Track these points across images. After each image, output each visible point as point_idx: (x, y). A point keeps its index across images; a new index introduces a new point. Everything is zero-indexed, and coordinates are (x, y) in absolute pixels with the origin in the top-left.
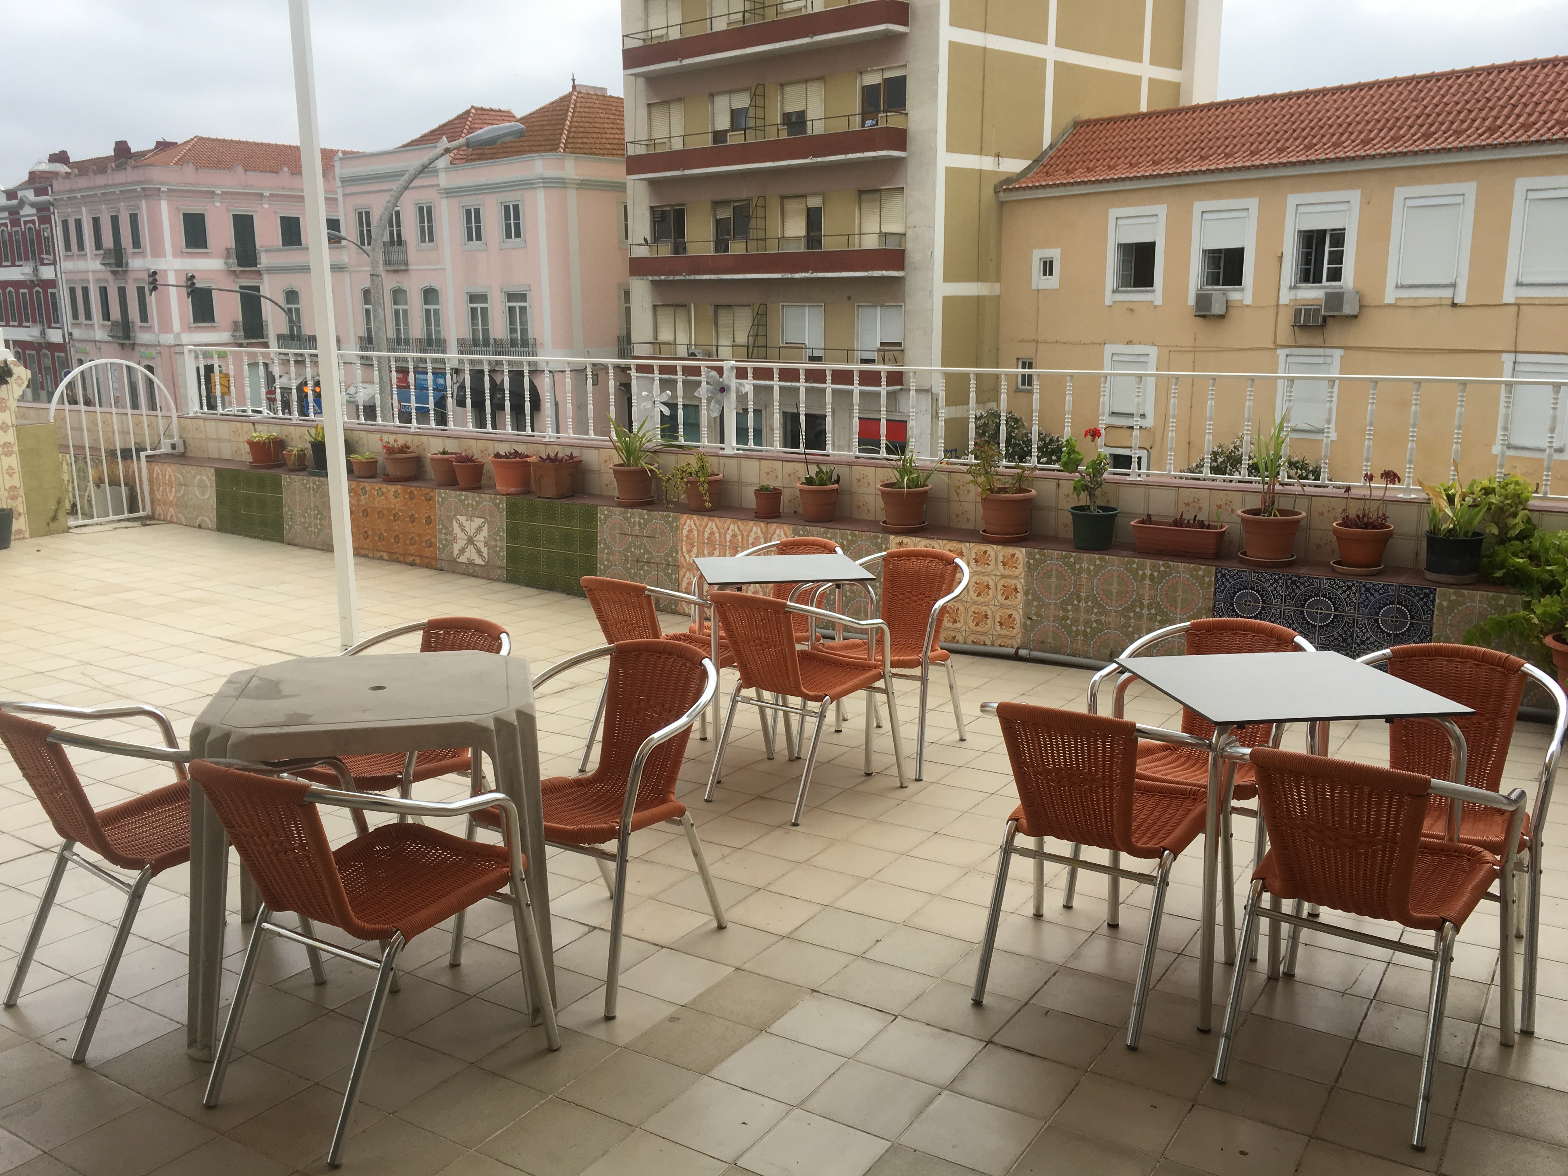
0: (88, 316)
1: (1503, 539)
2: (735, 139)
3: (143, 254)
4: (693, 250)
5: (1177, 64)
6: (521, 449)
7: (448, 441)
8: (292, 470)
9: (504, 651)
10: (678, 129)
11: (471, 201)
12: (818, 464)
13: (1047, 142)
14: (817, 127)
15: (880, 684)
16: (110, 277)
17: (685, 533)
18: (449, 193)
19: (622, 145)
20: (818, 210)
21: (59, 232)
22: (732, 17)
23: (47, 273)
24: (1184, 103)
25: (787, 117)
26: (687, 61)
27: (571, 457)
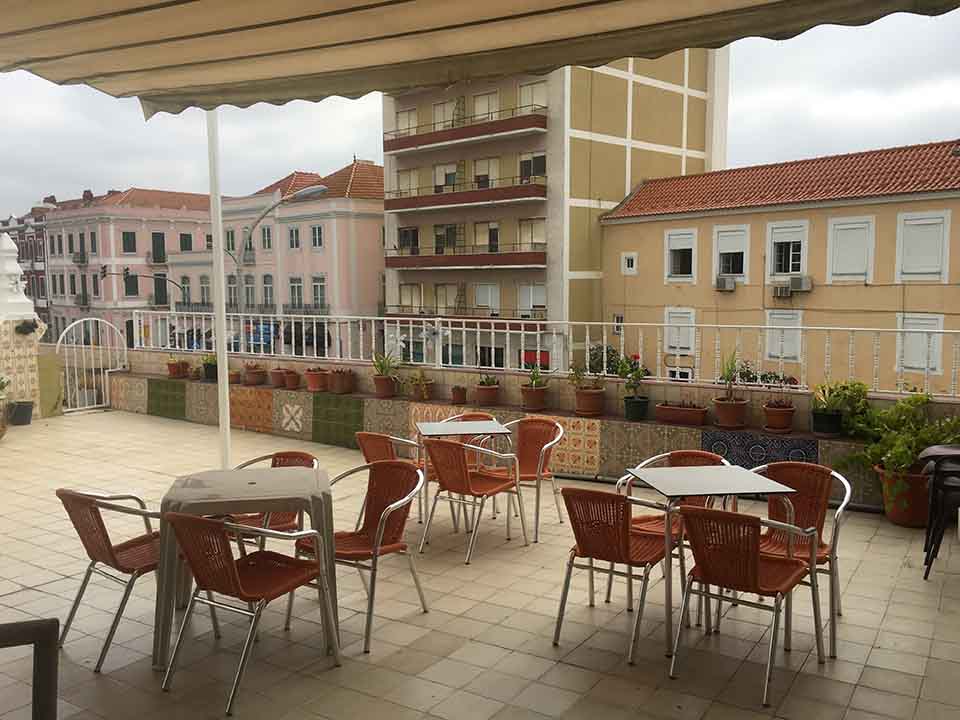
0: (63, 292)
1: (853, 414)
2: (448, 190)
3: (97, 256)
4: (423, 253)
5: (703, 149)
6: (322, 366)
7: (281, 363)
8: (192, 380)
9: (315, 466)
10: (414, 184)
11: (294, 225)
12: (486, 374)
13: (627, 194)
14: (495, 184)
15: (514, 489)
16: (77, 269)
17: (413, 412)
18: (281, 220)
19: (382, 193)
20: (496, 230)
21: (48, 243)
22: (447, 123)
23: (39, 266)
24: (707, 171)
25: (478, 178)
26: (420, 148)
27: (350, 371)
